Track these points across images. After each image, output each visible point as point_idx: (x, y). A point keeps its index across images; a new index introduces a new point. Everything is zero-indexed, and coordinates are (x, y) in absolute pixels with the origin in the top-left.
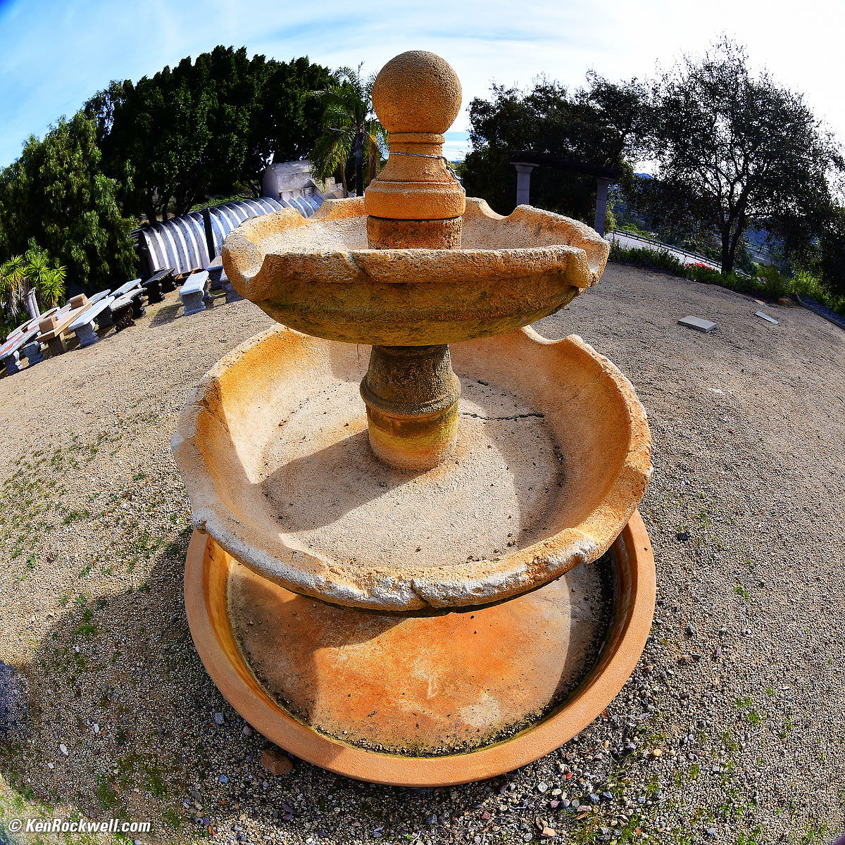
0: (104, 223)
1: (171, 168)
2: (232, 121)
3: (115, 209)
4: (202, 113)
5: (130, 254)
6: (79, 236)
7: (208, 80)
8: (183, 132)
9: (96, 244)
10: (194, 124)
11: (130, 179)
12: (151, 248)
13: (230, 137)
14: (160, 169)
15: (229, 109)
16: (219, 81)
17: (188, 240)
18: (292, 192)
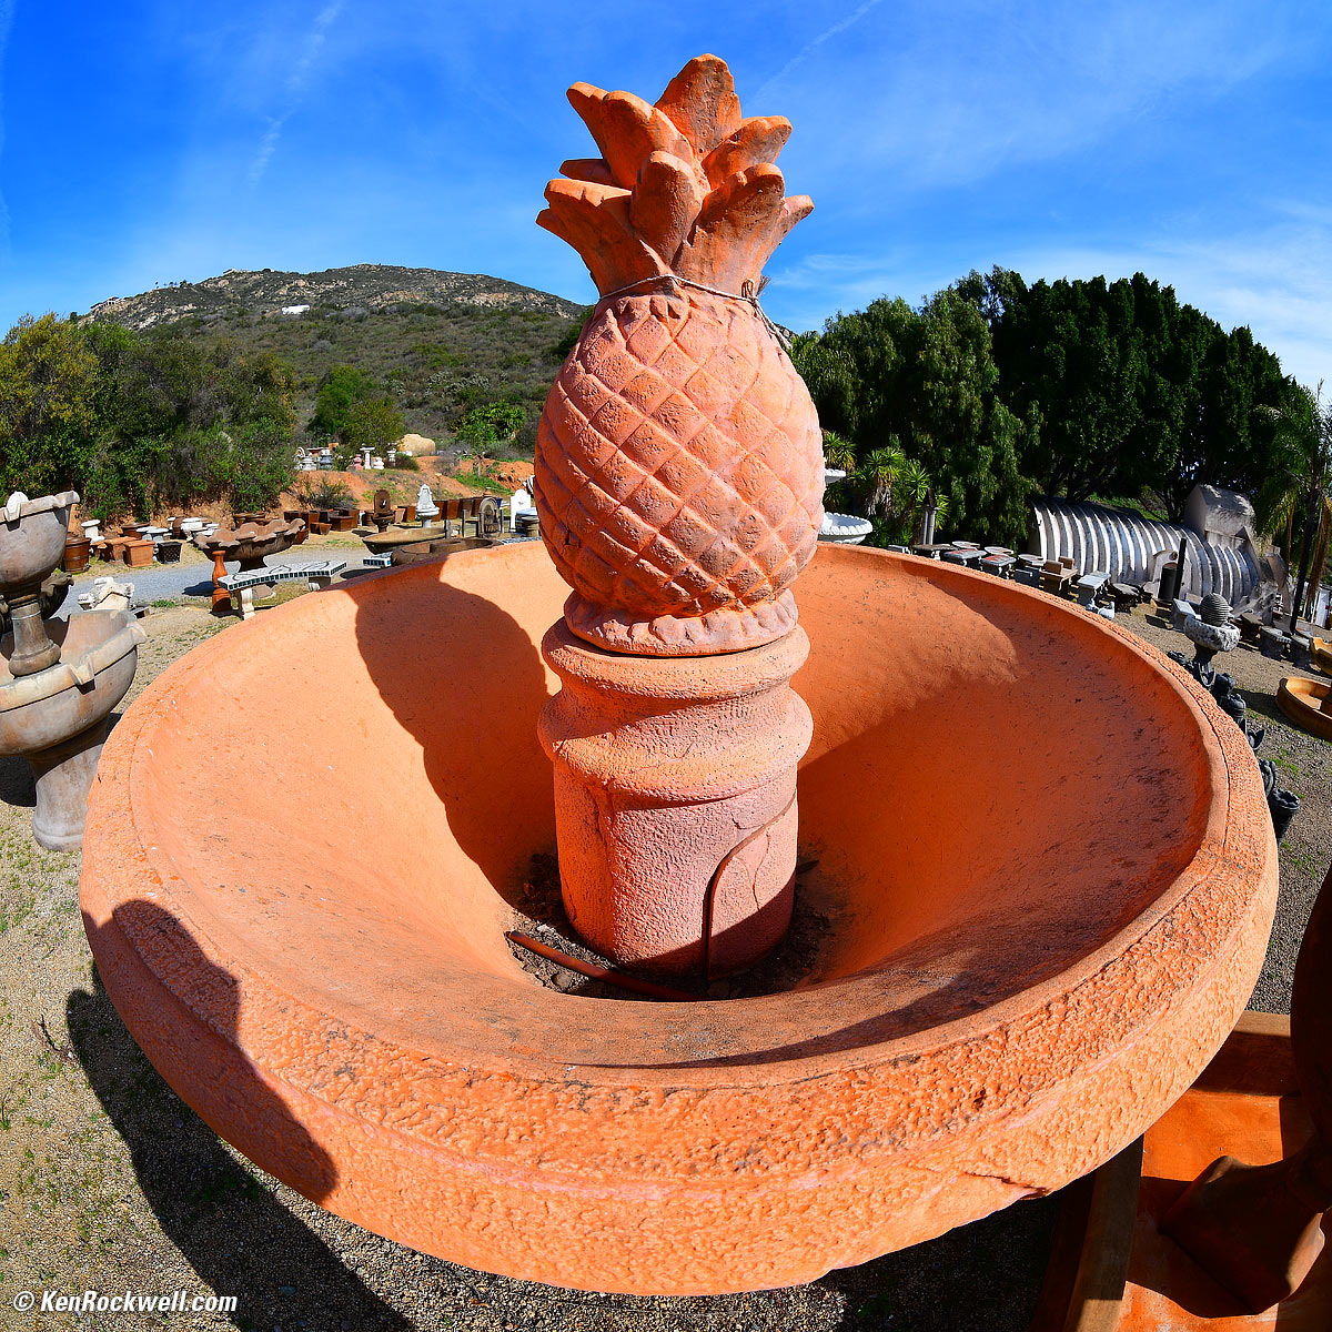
0: (996, 469)
1: (1088, 439)
2: (1165, 404)
3: (1012, 457)
4: (1130, 377)
5: (1019, 525)
6: (965, 469)
7: (1134, 326)
8: (1106, 393)
9: (983, 489)
10: (1121, 390)
11: (1037, 427)
12: (1042, 529)
13: (1161, 427)
14: (1075, 432)
15: (1163, 384)
16: (1147, 334)
17: (1089, 544)
18: (1220, 536)
